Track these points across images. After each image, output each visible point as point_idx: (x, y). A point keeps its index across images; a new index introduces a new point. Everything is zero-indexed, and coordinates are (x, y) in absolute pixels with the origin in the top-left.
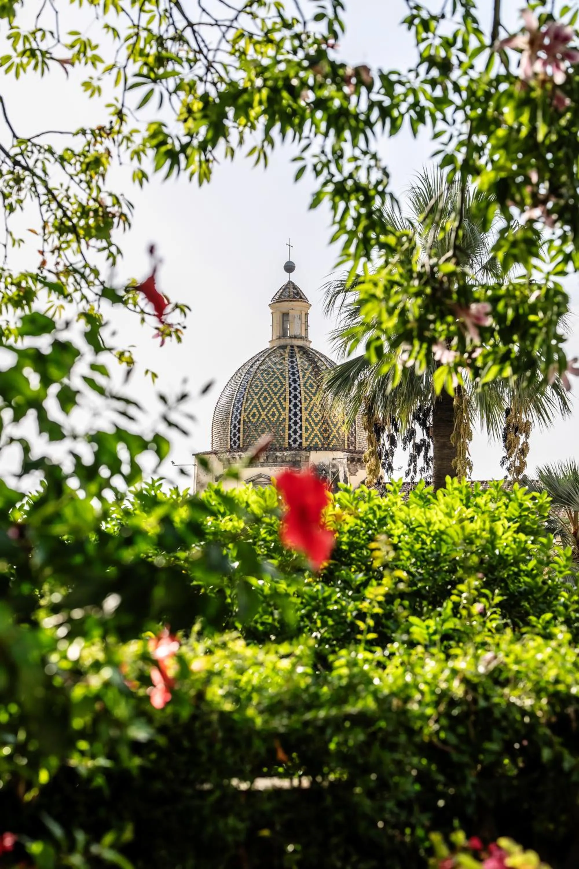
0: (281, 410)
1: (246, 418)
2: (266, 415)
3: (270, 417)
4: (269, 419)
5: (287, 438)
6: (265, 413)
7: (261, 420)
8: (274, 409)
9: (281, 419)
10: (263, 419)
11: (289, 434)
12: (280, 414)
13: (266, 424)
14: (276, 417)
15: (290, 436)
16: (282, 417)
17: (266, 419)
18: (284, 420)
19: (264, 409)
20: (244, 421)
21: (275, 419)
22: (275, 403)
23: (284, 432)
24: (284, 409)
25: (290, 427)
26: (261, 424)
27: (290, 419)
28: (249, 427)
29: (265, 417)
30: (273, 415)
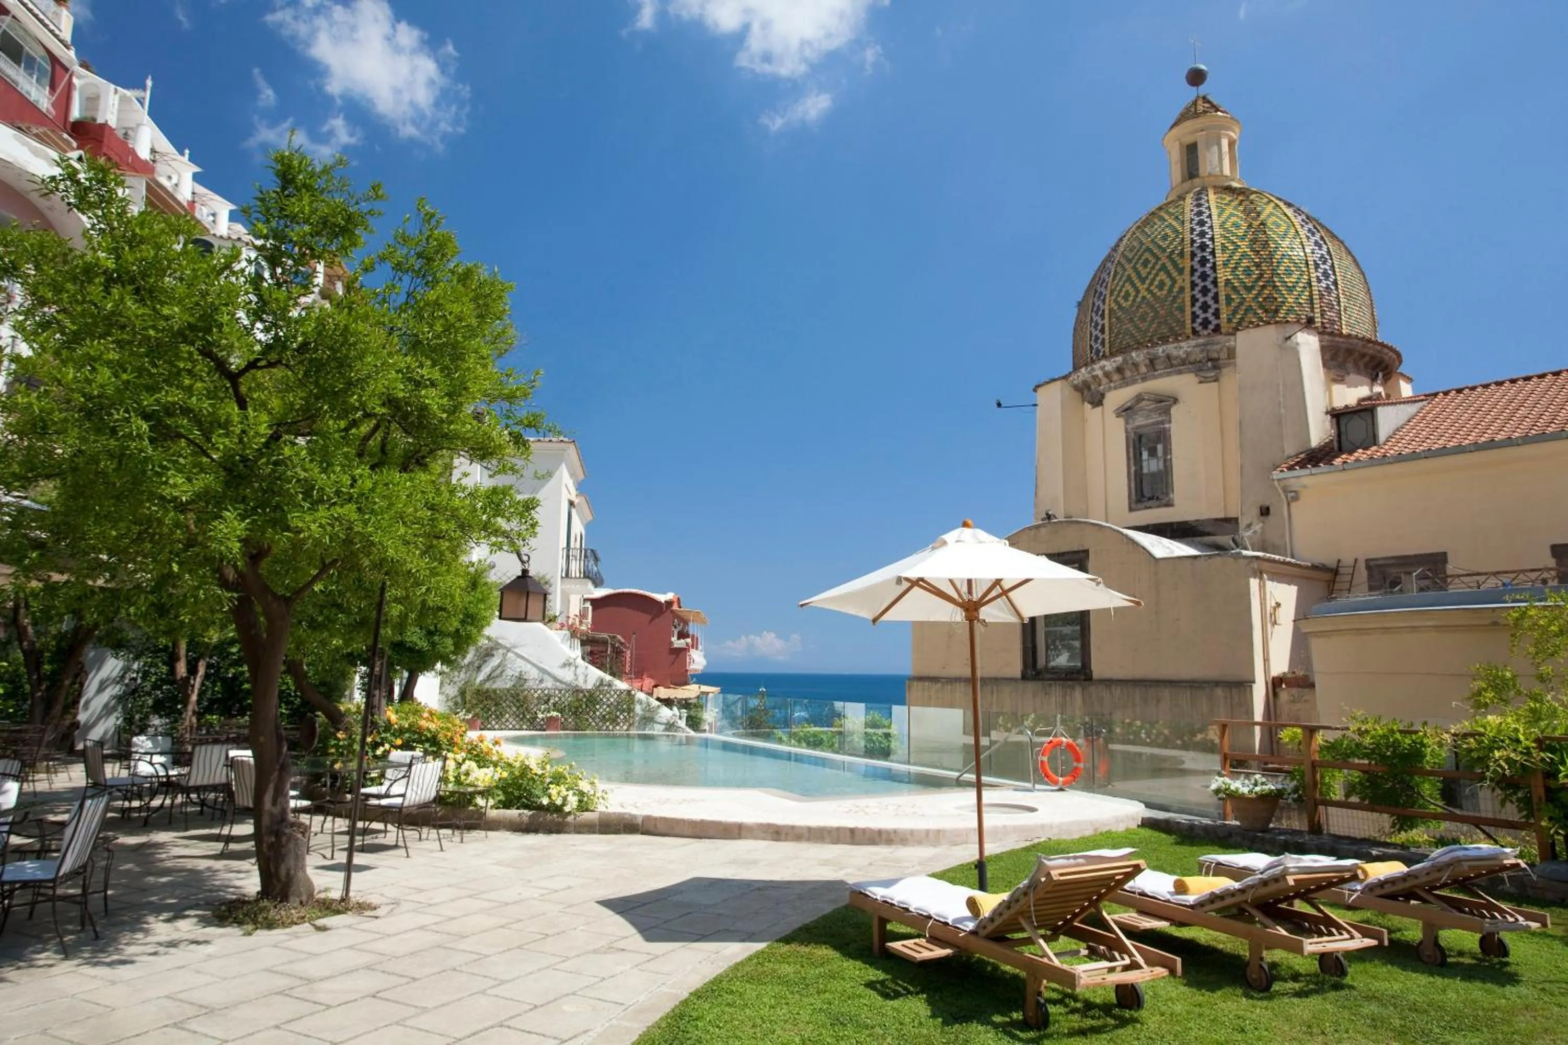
0: (1175, 274)
1: (1113, 305)
2: (1148, 289)
3: (1156, 290)
4: (1153, 295)
5: (1188, 322)
6: (1146, 286)
7: (1139, 300)
8: (1162, 276)
9: (1175, 290)
10: (1144, 298)
11: (1193, 313)
12: (1174, 281)
13: (1148, 304)
14: (1166, 288)
15: (1194, 316)
16: (1177, 286)
17: (1149, 296)
18: (1182, 289)
19: (1143, 280)
20: (1111, 310)
21: (1165, 292)
22: (1164, 265)
23: (1182, 310)
24: (1181, 271)
25: (1194, 300)
26: (1139, 307)
27: (1193, 285)
28: (1118, 318)
29: (1146, 293)
30: (1162, 285)
